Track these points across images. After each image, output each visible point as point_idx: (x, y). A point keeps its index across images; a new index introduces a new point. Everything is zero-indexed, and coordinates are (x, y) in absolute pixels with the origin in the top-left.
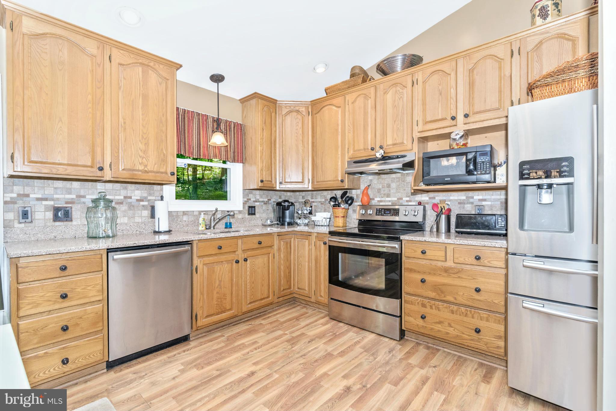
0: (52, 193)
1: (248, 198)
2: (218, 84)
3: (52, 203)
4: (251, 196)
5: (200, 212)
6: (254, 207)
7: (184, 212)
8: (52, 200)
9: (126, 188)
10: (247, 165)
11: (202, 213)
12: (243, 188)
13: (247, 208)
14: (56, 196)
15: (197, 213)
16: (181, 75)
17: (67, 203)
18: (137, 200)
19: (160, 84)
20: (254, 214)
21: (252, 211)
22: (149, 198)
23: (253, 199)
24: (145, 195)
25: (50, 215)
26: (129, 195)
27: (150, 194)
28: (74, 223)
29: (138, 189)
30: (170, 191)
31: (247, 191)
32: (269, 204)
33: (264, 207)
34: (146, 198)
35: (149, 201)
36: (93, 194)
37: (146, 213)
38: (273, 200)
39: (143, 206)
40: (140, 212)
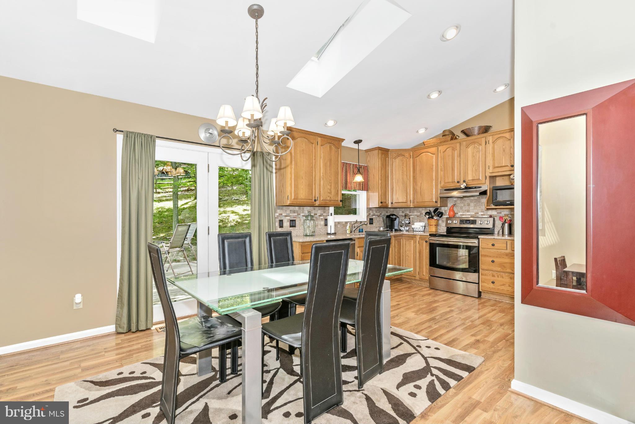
0: (290, 213)
1: (369, 213)
2: (358, 145)
3: (288, 218)
4: (371, 211)
5: (346, 223)
6: (372, 219)
7: (338, 222)
8: (289, 216)
9: (314, 209)
10: (370, 191)
11: (348, 223)
12: (367, 206)
13: (369, 219)
14: (291, 214)
15: (344, 223)
16: (343, 144)
17: (294, 218)
18: (319, 216)
19: (336, 152)
20: (372, 224)
21: (371, 221)
22: (324, 214)
23: (372, 214)
24: (322, 213)
25: (288, 224)
26: (316, 213)
27: (324, 212)
28: (296, 228)
29: (319, 210)
30: (332, 210)
31: (369, 209)
32: (380, 217)
33: (378, 219)
34: (322, 214)
35: (324, 216)
36: (303, 213)
37: (323, 223)
38: (383, 214)
39: (321, 219)
40: (320, 222)
